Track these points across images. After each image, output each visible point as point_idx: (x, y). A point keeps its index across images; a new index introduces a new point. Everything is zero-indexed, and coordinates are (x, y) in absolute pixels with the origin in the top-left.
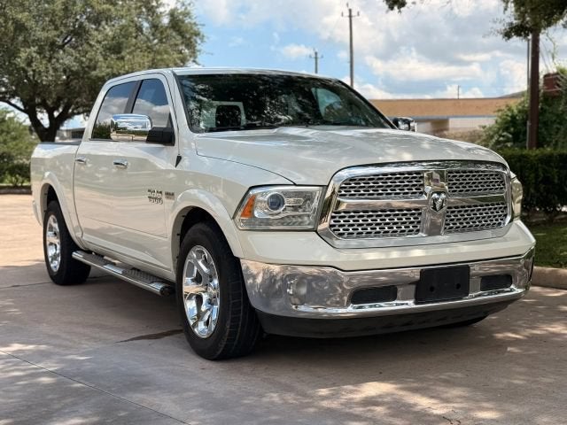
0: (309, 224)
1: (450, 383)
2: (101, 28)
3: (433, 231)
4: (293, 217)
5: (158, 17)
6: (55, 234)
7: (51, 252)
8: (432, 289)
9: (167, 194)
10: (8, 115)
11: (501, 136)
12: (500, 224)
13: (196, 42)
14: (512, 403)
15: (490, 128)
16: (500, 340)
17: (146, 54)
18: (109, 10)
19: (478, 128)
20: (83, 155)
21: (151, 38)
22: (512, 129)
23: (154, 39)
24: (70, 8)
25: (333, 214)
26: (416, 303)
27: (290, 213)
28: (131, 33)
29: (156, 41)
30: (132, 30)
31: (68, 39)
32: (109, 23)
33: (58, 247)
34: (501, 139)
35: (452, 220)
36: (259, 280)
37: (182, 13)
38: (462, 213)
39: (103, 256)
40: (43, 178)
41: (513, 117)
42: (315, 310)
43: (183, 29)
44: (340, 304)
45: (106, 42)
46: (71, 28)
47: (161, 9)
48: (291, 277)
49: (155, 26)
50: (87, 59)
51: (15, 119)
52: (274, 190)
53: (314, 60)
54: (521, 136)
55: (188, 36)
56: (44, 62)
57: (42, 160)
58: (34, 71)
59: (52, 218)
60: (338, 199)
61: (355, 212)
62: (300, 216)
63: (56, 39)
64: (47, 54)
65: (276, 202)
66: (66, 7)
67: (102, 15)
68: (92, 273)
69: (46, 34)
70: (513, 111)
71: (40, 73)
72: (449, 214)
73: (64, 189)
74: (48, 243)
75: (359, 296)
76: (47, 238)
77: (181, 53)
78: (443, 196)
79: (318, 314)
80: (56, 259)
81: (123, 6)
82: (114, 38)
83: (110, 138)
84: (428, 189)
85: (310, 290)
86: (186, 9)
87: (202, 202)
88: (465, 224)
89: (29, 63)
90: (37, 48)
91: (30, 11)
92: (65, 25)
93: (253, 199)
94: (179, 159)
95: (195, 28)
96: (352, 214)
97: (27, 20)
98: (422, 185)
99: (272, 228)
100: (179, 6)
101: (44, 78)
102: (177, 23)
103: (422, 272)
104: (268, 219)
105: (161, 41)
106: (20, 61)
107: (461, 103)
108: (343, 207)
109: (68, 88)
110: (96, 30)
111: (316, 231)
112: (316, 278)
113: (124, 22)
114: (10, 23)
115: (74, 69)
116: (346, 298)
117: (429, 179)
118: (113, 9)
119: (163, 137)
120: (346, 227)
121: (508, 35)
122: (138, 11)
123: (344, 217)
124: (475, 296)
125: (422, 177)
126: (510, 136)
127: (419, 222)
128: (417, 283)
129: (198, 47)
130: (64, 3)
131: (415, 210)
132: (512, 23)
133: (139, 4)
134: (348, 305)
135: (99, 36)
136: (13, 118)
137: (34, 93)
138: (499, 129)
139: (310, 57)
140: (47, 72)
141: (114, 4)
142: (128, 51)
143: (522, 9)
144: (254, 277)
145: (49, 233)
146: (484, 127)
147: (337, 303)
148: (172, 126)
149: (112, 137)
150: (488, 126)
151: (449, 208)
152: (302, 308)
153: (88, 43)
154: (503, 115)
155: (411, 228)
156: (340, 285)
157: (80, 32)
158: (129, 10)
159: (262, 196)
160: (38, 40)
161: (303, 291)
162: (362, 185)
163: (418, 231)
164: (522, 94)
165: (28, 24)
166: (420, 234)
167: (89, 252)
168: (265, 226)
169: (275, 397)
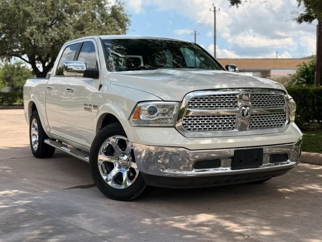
0: (171, 123)
1: (247, 215)
2: (72, 16)
3: (242, 128)
4: (162, 119)
5: (105, 10)
6: (36, 129)
7: (34, 139)
8: (241, 161)
9: (94, 106)
10: (22, 65)
11: (299, 80)
12: (282, 125)
13: (126, 25)
14: (281, 227)
15: (294, 76)
16: (280, 192)
17: (97, 31)
18: (77, 6)
19: (287, 76)
20: (51, 85)
21: (101, 22)
22: (306, 76)
23: (102, 23)
24: (55, 4)
25: (185, 118)
26: (232, 169)
27: (160, 117)
28: (89, 19)
29: (104, 24)
30: (90, 17)
31: (54, 22)
32: (77, 13)
33: (38, 136)
34: (300, 82)
35: (253, 122)
36: (143, 155)
37: (118, 8)
38: (260, 118)
39: (61, 142)
40: (30, 98)
41: (307, 69)
42: (175, 172)
43: (119, 17)
44: (188, 169)
45: (75, 24)
46: (56, 16)
47: (107, 6)
48: (160, 153)
49: (103, 15)
50: (64, 33)
51: (26, 68)
52: (152, 104)
53: (194, 36)
54: (311, 80)
55: (121, 21)
56: (40, 35)
57: (30, 88)
58: (34, 39)
59: (34, 120)
60: (188, 109)
61: (197, 117)
62: (166, 119)
63: (47, 21)
64: (42, 30)
65: (152, 111)
66: (53, 4)
67: (73, 8)
68: (56, 152)
69: (41, 19)
70: (306, 66)
71: (38, 40)
72: (252, 118)
73: (40, 105)
74: (32, 134)
75: (199, 164)
76: (32, 131)
77: (117, 30)
78: (248, 108)
79: (176, 174)
80: (36, 144)
81: (85, 4)
82: (79, 21)
83: (63, 75)
84: (239, 104)
85: (171, 160)
86: (121, 6)
87: (113, 111)
88: (261, 125)
89: (32, 34)
90: (36, 26)
91: (32, 6)
92: (53, 14)
93: (140, 108)
94: (101, 86)
95: (126, 17)
96: (196, 118)
97: (31, 11)
98: (236, 102)
99: (150, 125)
100: (117, 4)
101: (40, 43)
102: (115, 13)
103: (235, 152)
104: (148, 120)
105: (106, 24)
106: (27, 34)
107: (278, 61)
108: (190, 114)
109: (54, 49)
110: (70, 17)
111: (175, 128)
112: (175, 154)
113: (85, 12)
114: (21, 12)
115: (57, 39)
116: (191, 166)
117: (240, 99)
118: (79, 5)
119: (92, 74)
120: (192, 125)
121: (300, 21)
122: (93, 6)
123: (191, 119)
124: (266, 166)
125: (236, 97)
126: (305, 80)
127: (234, 123)
128: (232, 158)
129: (127, 28)
130: (52, 2)
131: (232, 116)
132: (302, 14)
133: (94, 2)
134: (192, 170)
135: (71, 21)
136: (25, 66)
137: (35, 52)
138: (298, 76)
139: (192, 34)
140: (42, 40)
141: (80, 3)
142: (87, 29)
143: (309, 5)
144: (140, 153)
145: (33, 129)
146: (290, 75)
147: (187, 168)
148: (98, 68)
149: (64, 74)
150: (292, 74)
151: (251, 115)
152: (166, 171)
153: (65, 24)
154: (301, 68)
155: (230, 126)
156: (188, 158)
157: (61, 18)
158: (88, 6)
159: (145, 107)
160: (37, 22)
161: (167, 161)
162: (202, 101)
163: (234, 128)
164: (312, 57)
165: (31, 13)
166: (235, 130)
167: (54, 140)
168: (146, 124)
169: (147, 221)
